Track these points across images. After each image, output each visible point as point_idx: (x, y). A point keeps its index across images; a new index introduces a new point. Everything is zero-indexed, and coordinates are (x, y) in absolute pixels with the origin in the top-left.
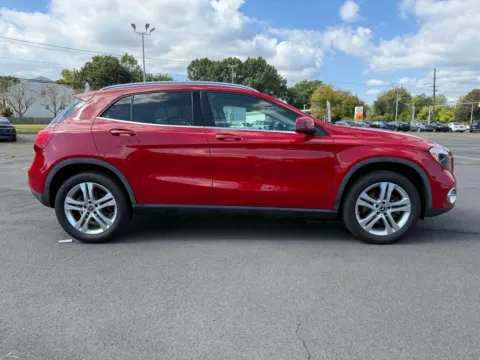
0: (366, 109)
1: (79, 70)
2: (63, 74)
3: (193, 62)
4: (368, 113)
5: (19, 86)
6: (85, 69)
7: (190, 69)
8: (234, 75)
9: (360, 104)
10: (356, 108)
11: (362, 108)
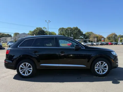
0: (105, 39)
1: (33, 31)
2: (29, 32)
3: (60, 28)
4: (105, 40)
6: (34, 31)
7: (59, 30)
8: (70, 31)
9: (103, 37)
10: (102, 39)
11: (103, 38)
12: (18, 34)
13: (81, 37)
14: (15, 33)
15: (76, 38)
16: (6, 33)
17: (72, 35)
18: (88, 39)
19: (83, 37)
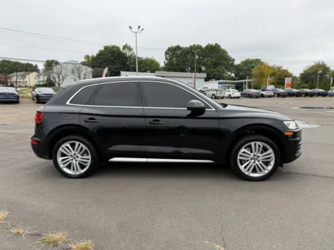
0: (294, 79)
1: (95, 55)
2: (85, 58)
3: (169, 48)
4: (295, 82)
5: (59, 66)
6: (98, 55)
7: (166, 53)
8: (197, 57)
9: (290, 75)
10: (286, 79)
11: (291, 78)
12: (57, 63)
13: (229, 73)
14: (48, 62)
15: (214, 76)
16: (23, 62)
17: (203, 69)
18: (247, 80)
19: (233, 75)
